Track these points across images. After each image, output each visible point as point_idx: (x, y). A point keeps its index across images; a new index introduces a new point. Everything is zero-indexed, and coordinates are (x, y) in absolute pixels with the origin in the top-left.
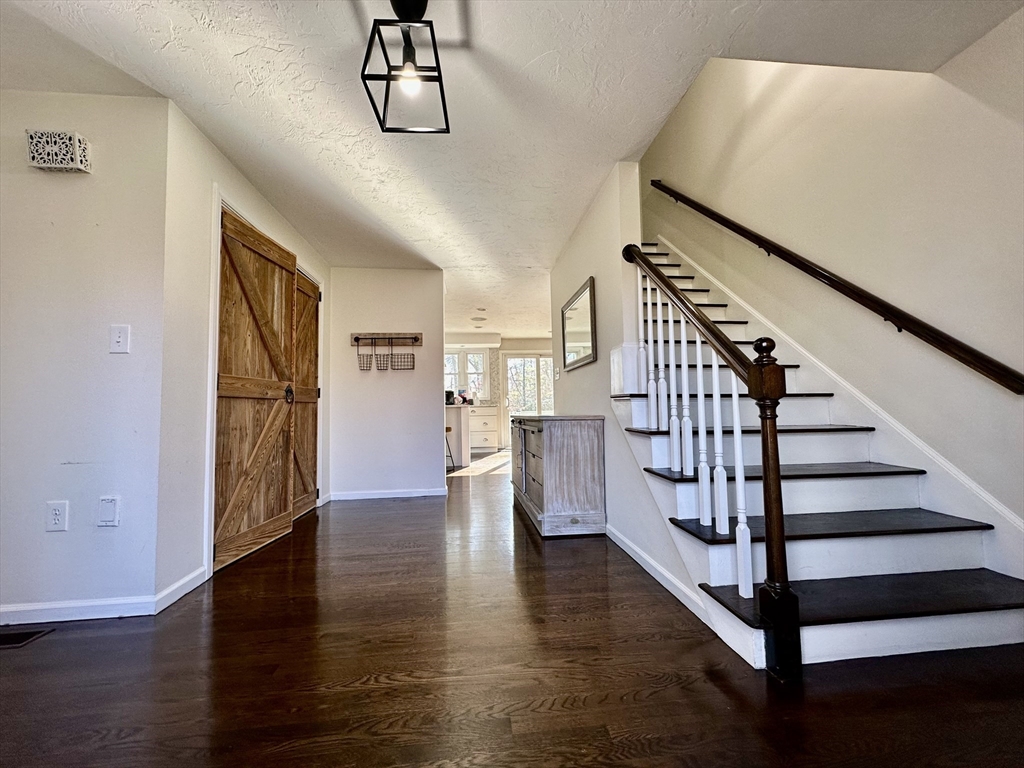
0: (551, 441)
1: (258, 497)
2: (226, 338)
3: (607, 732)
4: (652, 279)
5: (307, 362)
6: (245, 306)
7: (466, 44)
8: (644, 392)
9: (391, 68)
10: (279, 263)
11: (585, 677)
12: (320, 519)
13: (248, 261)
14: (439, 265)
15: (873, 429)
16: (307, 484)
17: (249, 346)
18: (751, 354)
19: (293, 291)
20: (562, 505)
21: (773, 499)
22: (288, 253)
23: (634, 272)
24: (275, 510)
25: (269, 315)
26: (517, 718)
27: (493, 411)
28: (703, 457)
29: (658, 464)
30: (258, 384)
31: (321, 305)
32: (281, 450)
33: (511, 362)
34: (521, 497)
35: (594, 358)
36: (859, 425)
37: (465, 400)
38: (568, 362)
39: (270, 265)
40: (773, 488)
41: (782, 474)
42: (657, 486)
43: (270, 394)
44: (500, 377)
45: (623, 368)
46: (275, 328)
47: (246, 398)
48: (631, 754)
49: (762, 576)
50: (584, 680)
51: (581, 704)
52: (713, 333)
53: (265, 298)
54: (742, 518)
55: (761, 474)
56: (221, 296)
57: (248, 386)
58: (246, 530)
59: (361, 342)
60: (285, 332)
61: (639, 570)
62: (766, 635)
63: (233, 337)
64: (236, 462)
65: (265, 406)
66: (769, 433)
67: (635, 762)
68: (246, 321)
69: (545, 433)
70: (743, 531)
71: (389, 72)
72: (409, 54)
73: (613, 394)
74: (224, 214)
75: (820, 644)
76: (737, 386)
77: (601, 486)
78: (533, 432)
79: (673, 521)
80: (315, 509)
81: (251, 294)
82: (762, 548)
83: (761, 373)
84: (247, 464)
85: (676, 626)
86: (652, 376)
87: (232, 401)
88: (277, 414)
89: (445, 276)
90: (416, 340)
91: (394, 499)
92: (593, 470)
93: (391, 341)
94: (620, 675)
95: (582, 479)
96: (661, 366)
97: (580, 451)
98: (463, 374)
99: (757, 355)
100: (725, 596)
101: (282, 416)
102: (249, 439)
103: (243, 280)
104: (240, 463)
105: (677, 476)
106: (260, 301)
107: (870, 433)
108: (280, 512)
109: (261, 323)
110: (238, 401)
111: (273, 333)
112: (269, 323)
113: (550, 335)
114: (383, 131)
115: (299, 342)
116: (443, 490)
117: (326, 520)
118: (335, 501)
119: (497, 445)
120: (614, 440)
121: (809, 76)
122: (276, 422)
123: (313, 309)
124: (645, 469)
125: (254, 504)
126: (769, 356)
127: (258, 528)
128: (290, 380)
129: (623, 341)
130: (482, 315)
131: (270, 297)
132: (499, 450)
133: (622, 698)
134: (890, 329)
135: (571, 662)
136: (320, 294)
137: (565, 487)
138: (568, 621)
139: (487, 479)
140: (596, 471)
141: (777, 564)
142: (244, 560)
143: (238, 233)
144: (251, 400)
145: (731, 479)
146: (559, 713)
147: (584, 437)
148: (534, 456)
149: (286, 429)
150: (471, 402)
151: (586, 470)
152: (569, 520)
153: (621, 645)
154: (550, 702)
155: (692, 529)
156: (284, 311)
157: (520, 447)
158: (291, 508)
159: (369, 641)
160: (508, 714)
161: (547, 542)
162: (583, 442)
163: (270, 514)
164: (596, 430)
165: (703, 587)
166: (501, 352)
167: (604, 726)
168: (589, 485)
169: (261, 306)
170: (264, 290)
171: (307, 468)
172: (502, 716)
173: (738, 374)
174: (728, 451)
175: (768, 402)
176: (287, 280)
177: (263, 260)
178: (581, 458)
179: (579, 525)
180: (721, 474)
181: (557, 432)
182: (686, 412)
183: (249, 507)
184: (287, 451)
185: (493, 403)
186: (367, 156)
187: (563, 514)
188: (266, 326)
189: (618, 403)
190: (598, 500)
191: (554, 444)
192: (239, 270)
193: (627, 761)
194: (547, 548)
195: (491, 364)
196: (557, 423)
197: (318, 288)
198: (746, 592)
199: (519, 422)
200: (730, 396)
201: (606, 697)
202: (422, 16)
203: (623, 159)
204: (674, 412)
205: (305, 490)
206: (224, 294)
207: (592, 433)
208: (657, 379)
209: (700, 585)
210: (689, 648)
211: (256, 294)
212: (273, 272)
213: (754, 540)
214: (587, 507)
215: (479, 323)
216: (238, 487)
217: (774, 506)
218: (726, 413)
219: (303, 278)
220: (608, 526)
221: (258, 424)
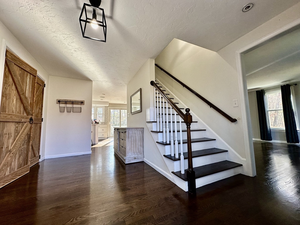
0: (129, 135)
1: (15, 160)
2: (4, 99)
3: (153, 217)
4: (158, 91)
5: (38, 109)
6: (14, 87)
7: (111, 17)
8: (156, 121)
9: (87, 18)
10: (29, 72)
11: (145, 203)
12: (40, 166)
13: (17, 71)
14: (91, 79)
15: (205, 130)
16: (35, 153)
17: (15, 102)
18: (185, 112)
19: (35, 83)
20: (132, 154)
21: (189, 148)
22: (34, 69)
23: (153, 88)
24: (22, 165)
25: (24, 91)
26: (127, 220)
27: (106, 126)
28: (172, 138)
29: (160, 140)
30: (18, 117)
31: (45, 88)
32: (26, 141)
33: (112, 110)
34: (117, 152)
35: (141, 111)
36: (203, 129)
37: (96, 122)
38: (132, 112)
39: (26, 72)
40: (190, 145)
41: (191, 141)
42: (159, 146)
43: (23, 120)
44: (108, 115)
45: (150, 114)
46: (27, 95)
47: (12, 122)
48: (161, 221)
49: (187, 168)
50: (145, 204)
51: (145, 211)
52: (174, 106)
53: (23, 84)
54: (182, 153)
55: (187, 142)
56: (3, 83)
57: (13, 117)
58: (8, 174)
59: (61, 102)
60: (31, 98)
61: (155, 171)
62: (188, 182)
63: (8, 98)
64: (5, 147)
65: (20, 125)
66: (189, 131)
67: (162, 223)
68: (14, 93)
69: (127, 133)
70: (182, 157)
71: (86, 20)
72: (94, 16)
73: (147, 121)
74: (7, 51)
75: (200, 183)
76: (181, 120)
77: (142, 148)
78: (122, 132)
79: (164, 156)
80: (38, 163)
81: (17, 82)
82: (187, 161)
83: (187, 117)
84: (10, 148)
85: (166, 184)
86: (158, 117)
87: (5, 123)
88: (25, 129)
89: (93, 83)
90: (82, 103)
91: (72, 157)
92: (140, 143)
93: (73, 103)
94: (154, 200)
95: (137, 146)
96: (161, 114)
97: (137, 138)
98: (96, 114)
99: (186, 112)
100: (178, 174)
101: (28, 129)
102: (12, 138)
103: (14, 77)
104: (8, 147)
105: (165, 143)
106: (20, 85)
107: (205, 131)
108: (25, 165)
109: (21, 93)
110: (8, 123)
111: (26, 98)
112: (24, 94)
113: (126, 103)
114: (83, 37)
115: (36, 101)
116: (90, 152)
117: (43, 166)
118: (47, 159)
119: (106, 137)
120: (147, 134)
121: (192, 47)
122: (25, 131)
123: (42, 89)
124: (156, 142)
125: (13, 164)
126: (189, 113)
127: (14, 173)
128: (32, 115)
129: (150, 107)
130: (103, 96)
131: (25, 84)
132: (107, 138)
133: (155, 207)
134: (209, 107)
135: (140, 199)
136: (45, 85)
137: (133, 148)
138: (137, 188)
139: (105, 148)
140: (141, 143)
141: (190, 164)
142: (7, 186)
143: (12, 59)
144: (14, 123)
145: (179, 143)
146: (139, 215)
147: (138, 134)
148: (122, 140)
149: (29, 133)
150: (98, 123)
151: (139, 143)
152: (133, 158)
153: (153, 192)
154: (136, 212)
155: (169, 157)
156: (31, 90)
157: (117, 137)
158: (29, 163)
159: (71, 207)
160: (124, 219)
161: (127, 165)
162: (138, 135)
163: (20, 166)
164: (141, 131)
165: (173, 172)
166: (109, 108)
167: (152, 216)
168: (139, 147)
169: (21, 87)
170: (23, 82)
171: (36, 148)
172: (122, 220)
173: (181, 117)
174: (178, 136)
175: (189, 124)
176: (33, 79)
177: (23, 70)
178: (137, 139)
179: (136, 159)
180: (176, 142)
181: (130, 132)
182: (167, 126)
183: (11, 165)
184: (29, 141)
185: (105, 123)
186: (71, 42)
187: (132, 156)
188: (23, 95)
189: (148, 124)
190: (142, 151)
191: (130, 135)
192: (12, 73)
193: (160, 224)
194: (127, 167)
195: (105, 111)
196: (131, 130)
197: (44, 82)
198: (183, 172)
199: (117, 130)
200: (179, 122)
201: (151, 207)
202: (99, 6)
203: (151, 58)
204: (164, 126)
205: (35, 156)
206: (4, 82)
207: (140, 132)
208: (159, 118)
209: (172, 172)
210: (169, 189)
211: (19, 82)
212: (27, 75)
213: (185, 159)
214: (139, 154)
215: (102, 98)
216: (6, 158)
217: (190, 150)
218: (178, 127)
219: (39, 78)
220: (144, 159)
221: (17, 132)
